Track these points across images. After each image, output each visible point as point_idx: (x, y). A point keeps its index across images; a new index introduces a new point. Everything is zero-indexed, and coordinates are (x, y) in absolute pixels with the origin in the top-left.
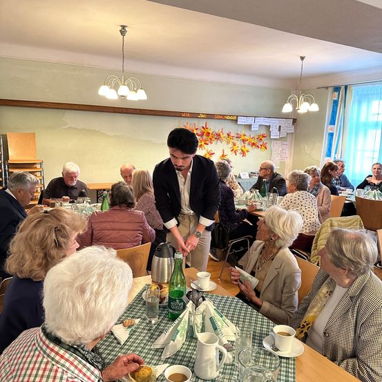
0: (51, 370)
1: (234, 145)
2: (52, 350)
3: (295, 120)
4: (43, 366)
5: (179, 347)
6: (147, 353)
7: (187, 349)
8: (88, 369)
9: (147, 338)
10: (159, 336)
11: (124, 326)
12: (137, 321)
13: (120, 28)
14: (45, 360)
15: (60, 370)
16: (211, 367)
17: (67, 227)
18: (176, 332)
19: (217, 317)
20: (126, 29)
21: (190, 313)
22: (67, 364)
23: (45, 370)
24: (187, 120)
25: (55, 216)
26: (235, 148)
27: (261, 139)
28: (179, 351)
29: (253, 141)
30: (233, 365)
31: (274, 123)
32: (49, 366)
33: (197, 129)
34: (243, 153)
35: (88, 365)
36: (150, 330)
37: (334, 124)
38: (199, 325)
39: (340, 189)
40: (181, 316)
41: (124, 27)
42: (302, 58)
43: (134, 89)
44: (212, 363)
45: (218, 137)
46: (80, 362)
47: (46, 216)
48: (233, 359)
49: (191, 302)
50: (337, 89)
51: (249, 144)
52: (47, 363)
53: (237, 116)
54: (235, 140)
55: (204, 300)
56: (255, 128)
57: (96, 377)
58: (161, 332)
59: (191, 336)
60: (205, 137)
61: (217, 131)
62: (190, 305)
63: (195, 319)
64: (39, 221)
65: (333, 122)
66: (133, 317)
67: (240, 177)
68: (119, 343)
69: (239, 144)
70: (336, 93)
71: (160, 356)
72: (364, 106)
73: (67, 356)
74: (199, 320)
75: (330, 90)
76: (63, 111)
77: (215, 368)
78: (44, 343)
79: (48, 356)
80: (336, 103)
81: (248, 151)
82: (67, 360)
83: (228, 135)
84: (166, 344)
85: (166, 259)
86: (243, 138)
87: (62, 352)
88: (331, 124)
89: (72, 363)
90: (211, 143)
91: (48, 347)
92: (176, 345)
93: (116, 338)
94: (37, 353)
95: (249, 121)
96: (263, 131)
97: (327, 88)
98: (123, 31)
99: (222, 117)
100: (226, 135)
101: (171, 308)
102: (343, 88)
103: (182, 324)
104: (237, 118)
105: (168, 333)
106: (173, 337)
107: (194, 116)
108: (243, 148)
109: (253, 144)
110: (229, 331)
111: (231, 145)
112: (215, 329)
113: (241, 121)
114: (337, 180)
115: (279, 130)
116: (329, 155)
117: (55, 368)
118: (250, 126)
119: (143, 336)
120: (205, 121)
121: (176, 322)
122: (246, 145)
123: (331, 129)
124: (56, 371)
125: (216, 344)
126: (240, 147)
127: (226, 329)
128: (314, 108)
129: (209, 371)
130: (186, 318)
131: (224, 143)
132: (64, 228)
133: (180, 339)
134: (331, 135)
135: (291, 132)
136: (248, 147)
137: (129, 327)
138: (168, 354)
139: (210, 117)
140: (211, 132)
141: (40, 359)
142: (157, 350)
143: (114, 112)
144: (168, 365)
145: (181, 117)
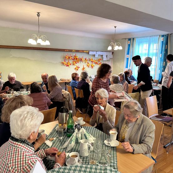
0: (16, 150)
1: (88, 63)
2: (15, 144)
3: (113, 52)
4: (13, 150)
5: (73, 147)
6: (61, 150)
7: (76, 147)
8: (30, 148)
9: (60, 144)
10: (64, 143)
11: (50, 140)
12: (55, 138)
13: (37, 13)
14: (13, 148)
15: (20, 150)
16: (86, 152)
17: (25, 102)
18: (71, 140)
19: (87, 134)
20: (40, 14)
21: (76, 133)
22: (22, 147)
23: (14, 151)
24: (67, 53)
25: (20, 98)
26: (88, 65)
27: (99, 61)
28: (73, 148)
29: (96, 62)
30: (94, 151)
31: (104, 54)
32: (15, 149)
33: (72, 57)
34: (92, 67)
35: (30, 147)
36: (60, 141)
37: (129, 54)
38: (80, 137)
39: (132, 82)
40: (73, 135)
41: (39, 13)
42: (115, 27)
43: (44, 40)
44: (86, 150)
45: (81, 60)
46: (26, 146)
47: (16, 98)
48: (93, 149)
49: (76, 129)
50: (130, 39)
51: (94, 63)
52: (14, 149)
53: (89, 51)
54: (88, 61)
55: (82, 128)
56: (97, 56)
57: (33, 150)
58: (65, 142)
59: (77, 142)
60: (75, 60)
61: (80, 58)
62: (76, 130)
63: (78, 135)
64: (14, 100)
65: (128, 54)
66: (53, 137)
67: (91, 77)
68: (49, 147)
69: (90, 63)
70: (129, 41)
71: (66, 150)
72: (141, 46)
73: (21, 144)
74: (80, 136)
75: (127, 40)
76: (10, 49)
77: (87, 152)
78: (12, 142)
79: (14, 146)
80: (129, 45)
81: (94, 66)
82: (22, 146)
83: (85, 59)
84: (68, 145)
85: (64, 113)
86: (92, 60)
87: (19, 144)
88: (127, 54)
89: (23, 147)
90: (78, 63)
91: (13, 143)
92: (71, 146)
93: (47, 145)
94: (10, 147)
95: (94, 53)
96: (100, 58)
97: (126, 39)
98: (38, 14)
99: (83, 51)
100: (84, 59)
101: (68, 132)
102: (132, 39)
103: (73, 138)
104: (89, 52)
105: (68, 141)
106: (70, 143)
107: (70, 51)
108: (92, 65)
109: (96, 63)
110: (92, 139)
111: (87, 63)
112: (86, 138)
113: (91, 53)
114: (130, 78)
115: (107, 57)
116: (127, 67)
117: (18, 149)
118: (94, 55)
119: (58, 144)
120: (75, 53)
121: (71, 137)
122: (93, 63)
123: (128, 56)
124: (18, 150)
125: (87, 143)
126: (91, 64)
127: (90, 138)
128: (121, 48)
129: (85, 154)
130: (75, 135)
131: (84, 63)
132: (24, 102)
133: (73, 143)
134: (128, 59)
135: (111, 57)
136: (94, 64)
137: (52, 141)
138: (69, 149)
139: (77, 51)
140: (78, 58)
141: (11, 148)
142: (64, 148)
143: (34, 49)
144: (69, 153)
145: (65, 51)
